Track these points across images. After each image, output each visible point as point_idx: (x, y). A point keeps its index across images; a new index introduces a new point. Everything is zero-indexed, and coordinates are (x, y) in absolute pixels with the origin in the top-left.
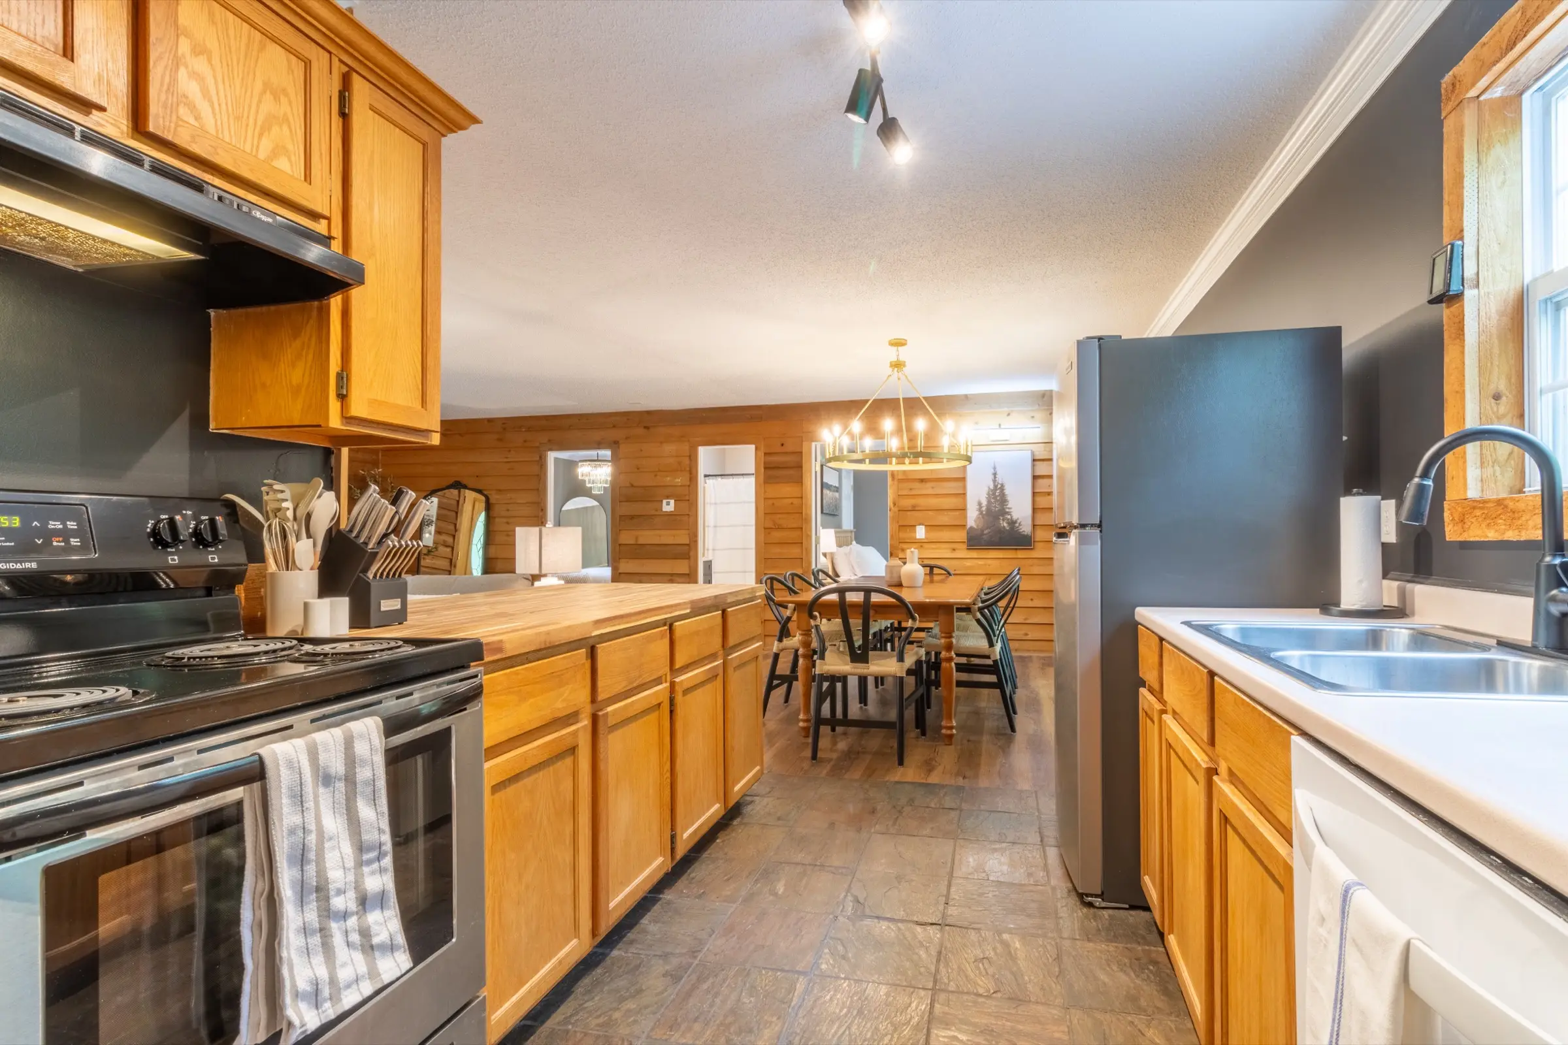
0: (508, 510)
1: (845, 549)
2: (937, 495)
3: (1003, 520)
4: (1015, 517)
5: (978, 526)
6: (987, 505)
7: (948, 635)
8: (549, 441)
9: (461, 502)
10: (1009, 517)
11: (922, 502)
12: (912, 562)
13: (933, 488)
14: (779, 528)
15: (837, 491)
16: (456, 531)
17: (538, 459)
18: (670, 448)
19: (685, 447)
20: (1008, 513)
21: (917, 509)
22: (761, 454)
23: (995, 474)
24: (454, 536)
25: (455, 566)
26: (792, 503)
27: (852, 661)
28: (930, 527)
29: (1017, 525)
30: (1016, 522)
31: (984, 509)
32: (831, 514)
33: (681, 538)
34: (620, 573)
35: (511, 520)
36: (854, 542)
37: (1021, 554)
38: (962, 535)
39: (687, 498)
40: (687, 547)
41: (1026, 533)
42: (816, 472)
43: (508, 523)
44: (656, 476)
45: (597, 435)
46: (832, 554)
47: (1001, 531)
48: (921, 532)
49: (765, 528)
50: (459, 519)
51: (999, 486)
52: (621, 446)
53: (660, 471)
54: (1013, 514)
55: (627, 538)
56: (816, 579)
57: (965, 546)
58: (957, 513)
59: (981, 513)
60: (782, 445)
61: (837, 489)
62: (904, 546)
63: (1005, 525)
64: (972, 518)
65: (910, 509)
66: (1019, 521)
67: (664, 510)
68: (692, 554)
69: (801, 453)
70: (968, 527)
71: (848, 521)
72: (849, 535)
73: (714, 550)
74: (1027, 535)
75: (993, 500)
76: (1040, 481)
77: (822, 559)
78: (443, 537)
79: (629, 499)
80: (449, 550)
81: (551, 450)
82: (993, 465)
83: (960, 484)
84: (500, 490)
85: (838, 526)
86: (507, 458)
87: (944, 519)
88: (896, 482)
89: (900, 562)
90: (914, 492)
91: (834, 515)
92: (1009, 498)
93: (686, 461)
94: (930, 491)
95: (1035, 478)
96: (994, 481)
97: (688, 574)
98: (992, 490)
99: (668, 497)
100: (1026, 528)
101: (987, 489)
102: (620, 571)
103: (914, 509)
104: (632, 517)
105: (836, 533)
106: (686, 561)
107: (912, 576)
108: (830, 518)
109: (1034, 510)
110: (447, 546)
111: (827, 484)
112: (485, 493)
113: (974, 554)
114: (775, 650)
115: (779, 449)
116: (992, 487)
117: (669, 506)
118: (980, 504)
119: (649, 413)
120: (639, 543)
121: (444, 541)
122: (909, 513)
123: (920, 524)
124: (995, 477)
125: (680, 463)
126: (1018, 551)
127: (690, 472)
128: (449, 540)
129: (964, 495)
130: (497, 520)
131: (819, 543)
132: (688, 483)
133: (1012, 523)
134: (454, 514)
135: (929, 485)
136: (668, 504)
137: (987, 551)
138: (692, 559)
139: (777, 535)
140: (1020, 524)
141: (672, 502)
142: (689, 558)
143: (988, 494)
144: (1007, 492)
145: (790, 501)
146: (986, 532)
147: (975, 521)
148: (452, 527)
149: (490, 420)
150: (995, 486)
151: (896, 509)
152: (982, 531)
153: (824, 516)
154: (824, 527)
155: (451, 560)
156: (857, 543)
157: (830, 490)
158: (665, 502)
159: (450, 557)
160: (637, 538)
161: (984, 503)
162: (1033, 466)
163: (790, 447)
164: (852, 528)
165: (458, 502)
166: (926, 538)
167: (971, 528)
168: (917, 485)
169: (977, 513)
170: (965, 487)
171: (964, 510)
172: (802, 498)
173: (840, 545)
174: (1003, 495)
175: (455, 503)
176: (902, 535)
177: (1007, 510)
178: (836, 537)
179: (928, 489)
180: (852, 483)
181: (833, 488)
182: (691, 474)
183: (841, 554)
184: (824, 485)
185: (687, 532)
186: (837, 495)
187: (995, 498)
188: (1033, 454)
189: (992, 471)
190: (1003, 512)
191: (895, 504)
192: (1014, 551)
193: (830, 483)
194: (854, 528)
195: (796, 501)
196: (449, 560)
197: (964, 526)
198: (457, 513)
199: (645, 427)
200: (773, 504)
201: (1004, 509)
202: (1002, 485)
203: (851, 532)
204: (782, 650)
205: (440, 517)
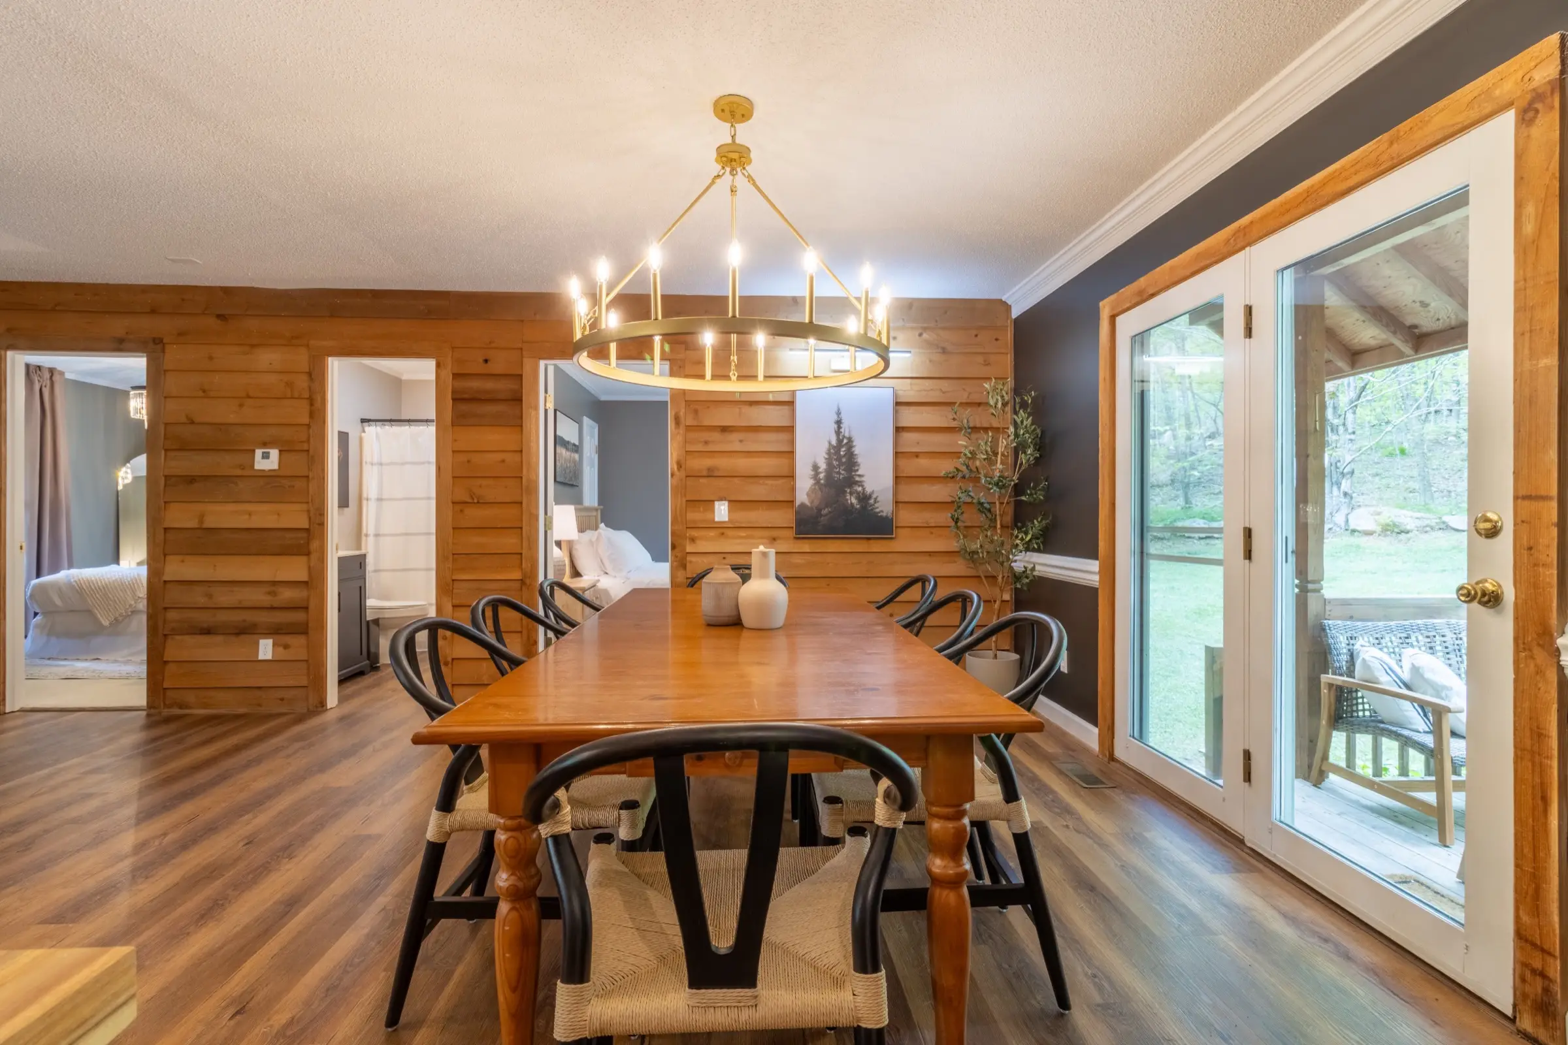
1: (590, 535)
2: (749, 454)
3: (851, 494)
4: (868, 490)
5: (812, 502)
6: (826, 471)
7: (950, 810)
8: (9, 330)
10: (860, 489)
11: (723, 463)
12: (764, 575)
13: (741, 441)
14: (480, 503)
15: (576, 451)
18: (268, 358)
19: (301, 359)
20: (860, 483)
21: (716, 474)
22: (447, 374)
23: (839, 423)
26: (503, 461)
27: (696, 982)
28: (734, 504)
29: (872, 501)
30: (870, 497)
31: (822, 476)
32: (569, 484)
33: (293, 517)
34: (165, 582)
36: (602, 525)
37: (876, 546)
38: (785, 518)
39: (305, 447)
40: (305, 535)
41: (884, 514)
42: (546, 411)
44: (241, 405)
45: (118, 326)
46: (570, 544)
47: (848, 510)
48: (722, 511)
49: (453, 503)
51: (845, 441)
52: (168, 348)
53: (249, 397)
54: (866, 485)
55: (181, 516)
56: (548, 604)
57: (791, 533)
58: (780, 482)
59: (817, 481)
60: (486, 361)
61: (577, 449)
62: (694, 533)
63: (854, 501)
64: (804, 489)
65: (705, 473)
66: (874, 496)
67: (257, 467)
68: (314, 545)
69: (521, 376)
70: (798, 503)
71: (590, 494)
72: (594, 513)
73: (377, 535)
74: (887, 517)
75: (835, 463)
76: (906, 436)
77: (556, 552)
79: (183, 446)
81: (13, 347)
82: (836, 409)
83: (784, 436)
85: (577, 500)
87: (759, 491)
88: (682, 430)
89: (734, 576)
90: (711, 448)
91: (572, 485)
92: (860, 460)
93: (302, 382)
94: (737, 447)
95: (898, 430)
96: (838, 432)
97: (306, 583)
98: (834, 447)
99: (265, 445)
100: (884, 506)
101: (827, 445)
102: (166, 578)
103: (711, 474)
104: (191, 480)
105: (576, 510)
106: (304, 559)
107: (764, 605)
108: (567, 489)
109: (897, 479)
111: (562, 439)
113: (806, 547)
114: (431, 835)
115: (481, 368)
116: (834, 442)
117: (267, 461)
118: (815, 468)
119: (227, 291)
120: (205, 526)
122: (702, 480)
123: (721, 499)
124: (839, 427)
125: (289, 384)
126: (872, 541)
127: (311, 401)
129: (791, 454)
131: (551, 528)
132: (306, 420)
133: (864, 498)
135: (735, 437)
136: (266, 456)
137: (822, 542)
138: (314, 556)
139: (475, 515)
140: (876, 501)
141: (274, 453)
142: (308, 554)
143: (829, 453)
144: (856, 450)
145: (500, 456)
146: (825, 512)
147: (808, 495)
150: (840, 441)
151: (683, 474)
152: (819, 510)
153: (560, 487)
154: (557, 503)
156: (607, 525)
157: (567, 449)
158: (259, 453)
160: (201, 518)
161: (823, 466)
162: (896, 412)
163: (497, 367)
164: (596, 504)
166: (730, 521)
167: (803, 505)
168: (716, 436)
169: (812, 482)
170: (792, 442)
171: (791, 476)
172: (521, 451)
173: (581, 530)
174: (851, 455)
176: (694, 516)
177: (857, 479)
178: (577, 517)
179: (734, 442)
180: (597, 443)
181: (570, 447)
182: (312, 405)
183: (584, 543)
184: (558, 441)
185: (305, 506)
186: (576, 456)
187: (839, 459)
188: (895, 395)
189: (835, 418)
190: (851, 481)
191: (679, 465)
192: (864, 541)
193: (567, 438)
194: (599, 504)
195: (509, 457)
197: (792, 502)
199: (219, 316)
200: (469, 461)
201: (852, 477)
202: (850, 440)
203: (596, 510)
204: (449, 835)
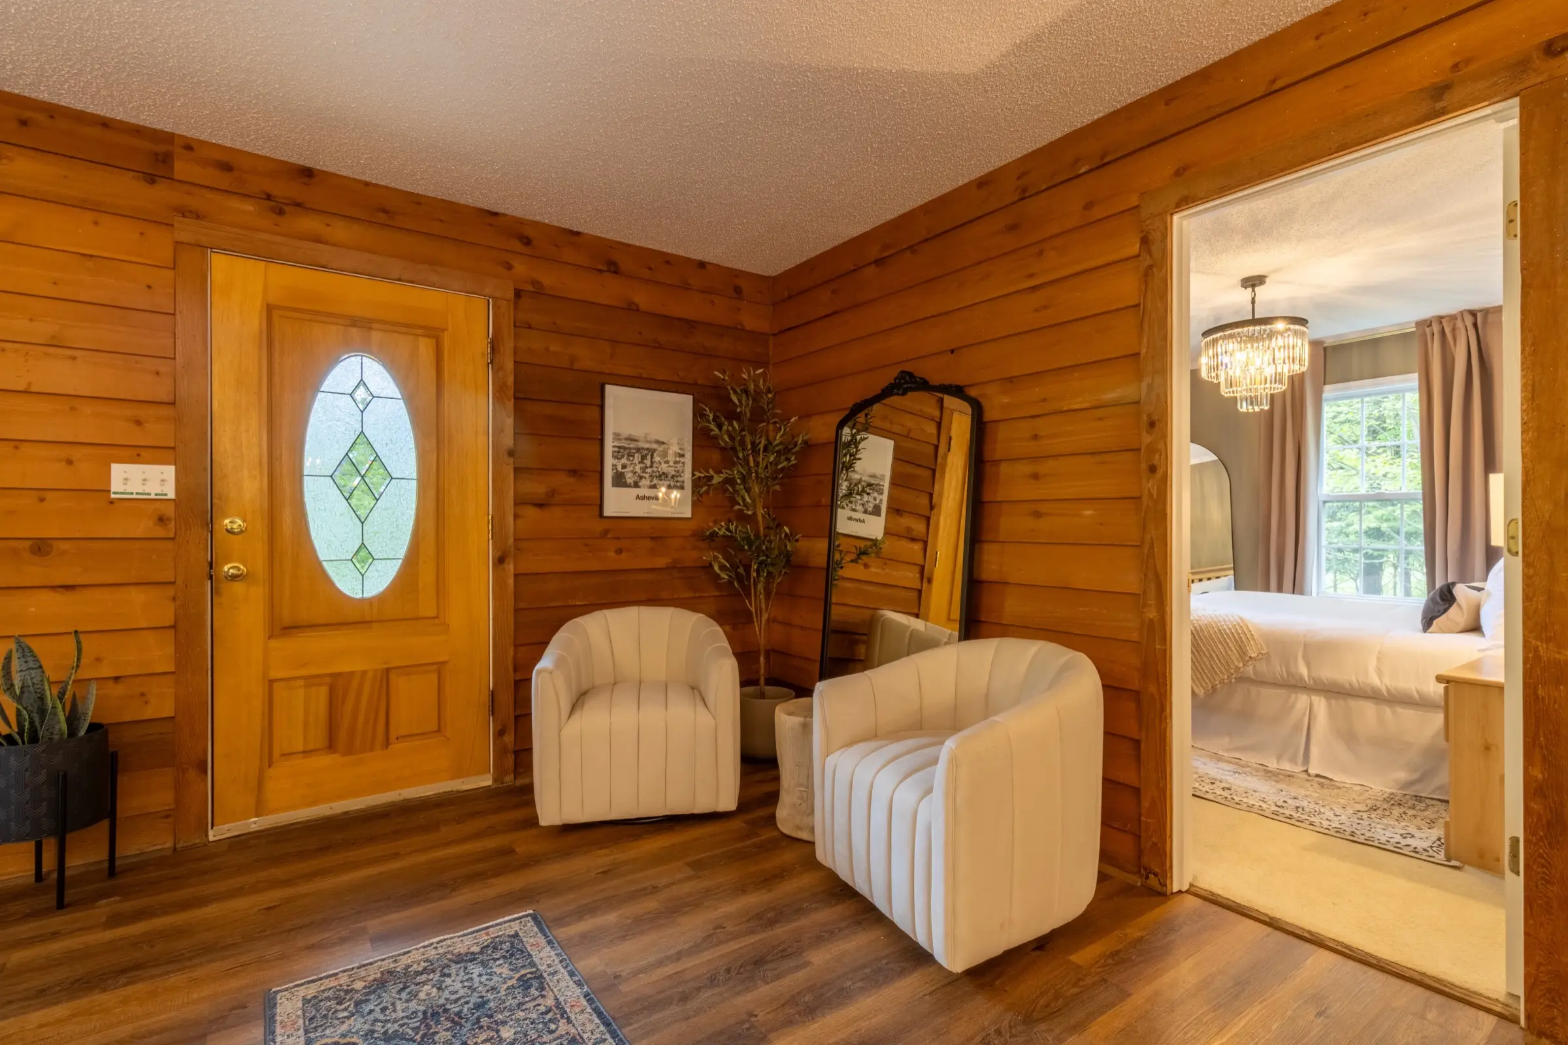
0: (1036, 437)
9: (942, 450)
16: (932, 508)
17: (1135, 248)
24: (928, 519)
25: (930, 581)
35: (1043, 468)
43: (1036, 476)
50: (937, 486)
78: (905, 521)
80: (917, 547)
84: (1011, 380)
86: (1031, 276)
110: (913, 540)
112: (973, 393)
121: (909, 529)
128: (919, 527)
130: (1004, 468)
134: (928, 473)
148: (924, 501)
149: (982, 183)
155: (923, 567)
159: (921, 562)
165: (937, 447)
175: (931, 450)
196: (917, 569)
198: (934, 471)
205: (897, 481)
